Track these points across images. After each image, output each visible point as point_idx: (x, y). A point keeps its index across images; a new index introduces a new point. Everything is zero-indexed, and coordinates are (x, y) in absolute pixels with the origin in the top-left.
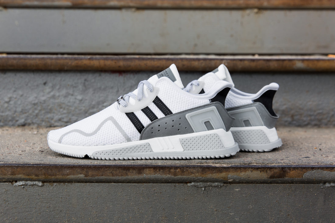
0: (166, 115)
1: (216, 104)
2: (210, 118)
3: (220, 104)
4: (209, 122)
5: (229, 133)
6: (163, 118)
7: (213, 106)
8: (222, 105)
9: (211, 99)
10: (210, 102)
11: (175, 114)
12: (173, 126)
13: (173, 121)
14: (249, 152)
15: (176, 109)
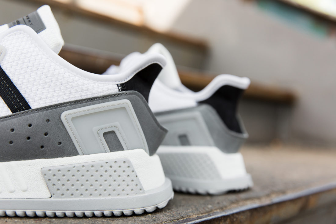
0: (13, 111)
1: (131, 96)
2: (117, 124)
3: (139, 96)
4: (113, 132)
5: (156, 158)
6: (6, 117)
7: (124, 99)
8: (144, 99)
9: (121, 85)
10: (119, 91)
11: (36, 110)
12: (29, 138)
13: (30, 125)
14: (197, 194)
15: (41, 99)
